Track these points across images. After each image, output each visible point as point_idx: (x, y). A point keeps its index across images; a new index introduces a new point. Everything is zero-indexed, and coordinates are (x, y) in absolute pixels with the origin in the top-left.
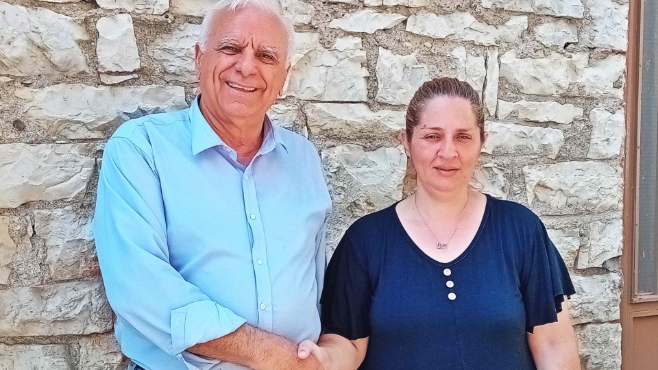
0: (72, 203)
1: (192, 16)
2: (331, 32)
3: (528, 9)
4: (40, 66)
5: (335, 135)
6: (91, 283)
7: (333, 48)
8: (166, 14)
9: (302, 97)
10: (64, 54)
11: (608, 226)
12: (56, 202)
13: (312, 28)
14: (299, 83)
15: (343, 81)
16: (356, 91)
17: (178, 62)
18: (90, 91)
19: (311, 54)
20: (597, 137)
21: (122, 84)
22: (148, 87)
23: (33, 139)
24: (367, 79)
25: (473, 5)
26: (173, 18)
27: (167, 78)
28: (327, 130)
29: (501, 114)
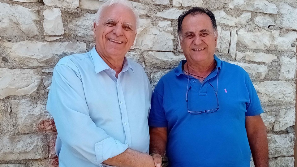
0: (30, 97)
1: (90, 10)
2: (156, 18)
3: (251, 9)
4: (16, 32)
5: (158, 67)
6: (38, 135)
7: (157, 26)
8: (77, 9)
9: (143, 48)
10: (27, 26)
11: (288, 112)
12: (22, 96)
13: (148, 17)
14: (140, 42)
15: (162, 41)
16: (168, 46)
17: (83, 31)
18: (40, 44)
19: (147, 29)
20: (283, 69)
21: (56, 41)
22: (68, 43)
23: (12, 66)
24: (174, 40)
25: (225, 7)
26: (80, 11)
27: (77, 38)
28: (154, 64)
29: (238, 58)
